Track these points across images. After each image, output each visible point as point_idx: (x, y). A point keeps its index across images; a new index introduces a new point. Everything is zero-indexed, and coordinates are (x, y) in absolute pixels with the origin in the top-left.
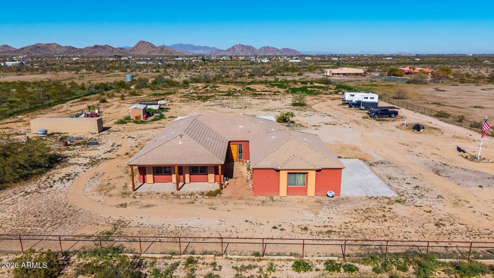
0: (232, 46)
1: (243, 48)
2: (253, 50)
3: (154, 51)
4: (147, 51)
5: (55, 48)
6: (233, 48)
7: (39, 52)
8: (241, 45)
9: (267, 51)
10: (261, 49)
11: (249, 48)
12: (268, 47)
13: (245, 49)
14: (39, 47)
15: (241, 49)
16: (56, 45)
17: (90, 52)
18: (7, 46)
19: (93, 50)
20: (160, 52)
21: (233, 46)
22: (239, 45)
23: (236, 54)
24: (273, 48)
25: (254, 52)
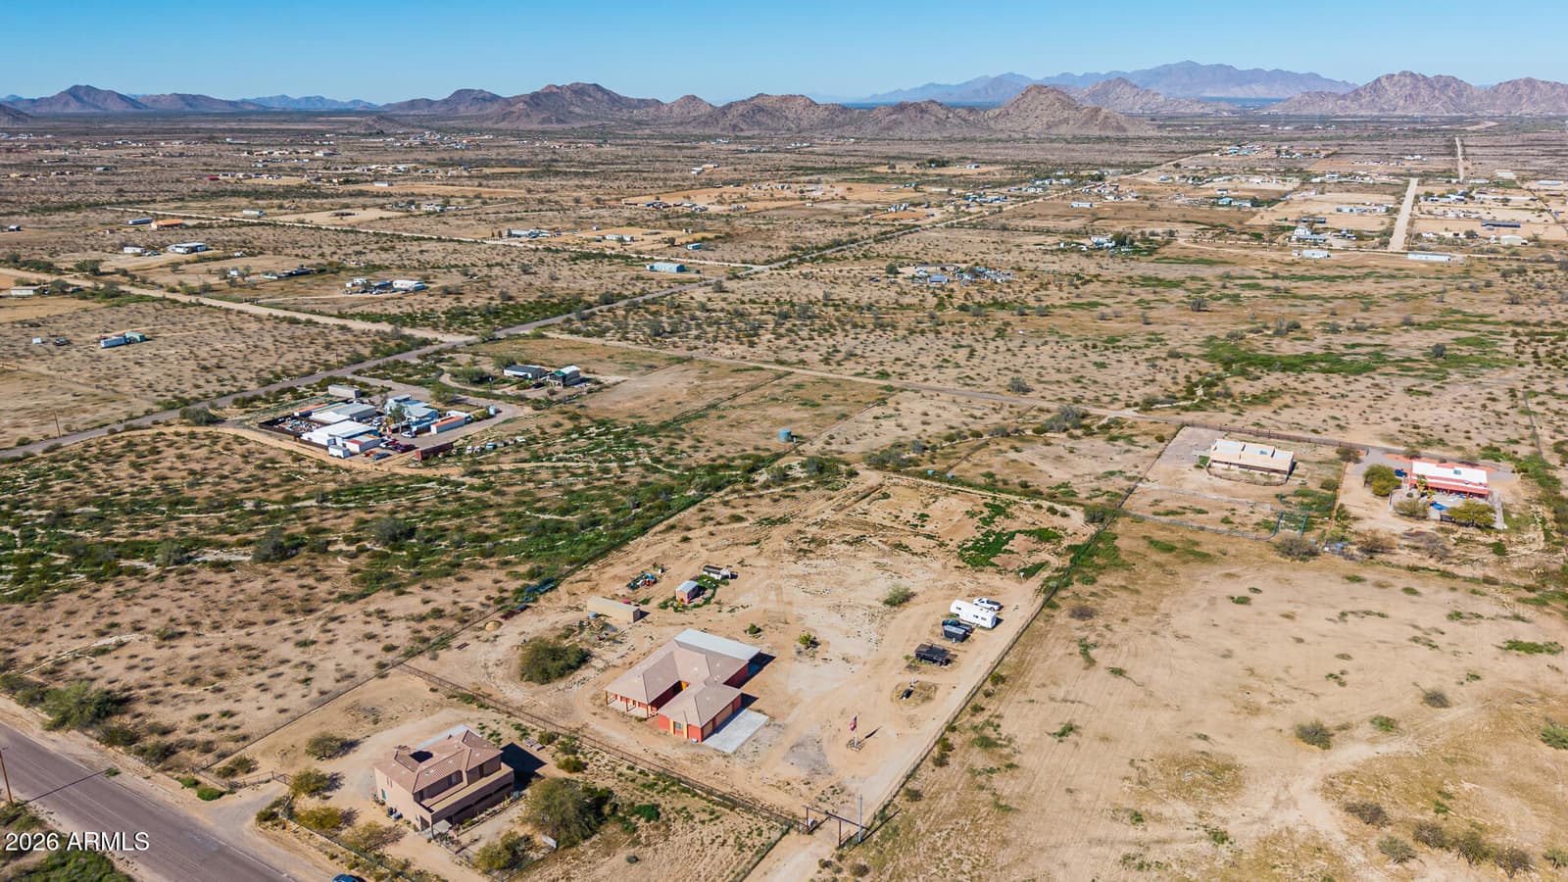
0: (1371, 80)
1: (1415, 87)
2: (1459, 94)
3: (1066, 121)
4: (1045, 119)
5: (800, 109)
6: (1376, 86)
7: (760, 124)
8: (1412, 75)
9: (1520, 97)
10: (1496, 89)
11: (1446, 85)
12: (1529, 82)
13: (1423, 92)
14: (761, 110)
15: (1407, 90)
16: (802, 102)
17: (884, 124)
18: (695, 98)
19: (894, 117)
20: (1086, 122)
21: (1378, 80)
22: (1403, 74)
23: (1382, 110)
24: (1554, 86)
25: (1464, 100)
